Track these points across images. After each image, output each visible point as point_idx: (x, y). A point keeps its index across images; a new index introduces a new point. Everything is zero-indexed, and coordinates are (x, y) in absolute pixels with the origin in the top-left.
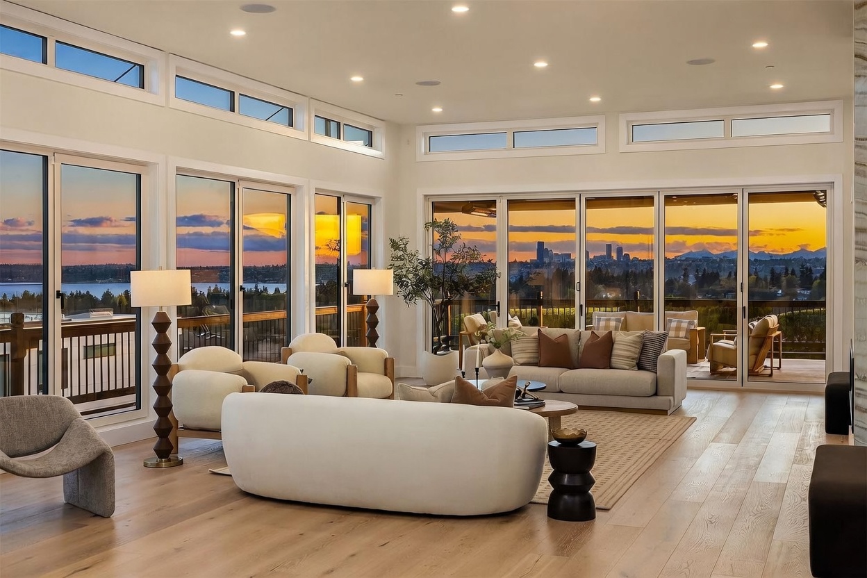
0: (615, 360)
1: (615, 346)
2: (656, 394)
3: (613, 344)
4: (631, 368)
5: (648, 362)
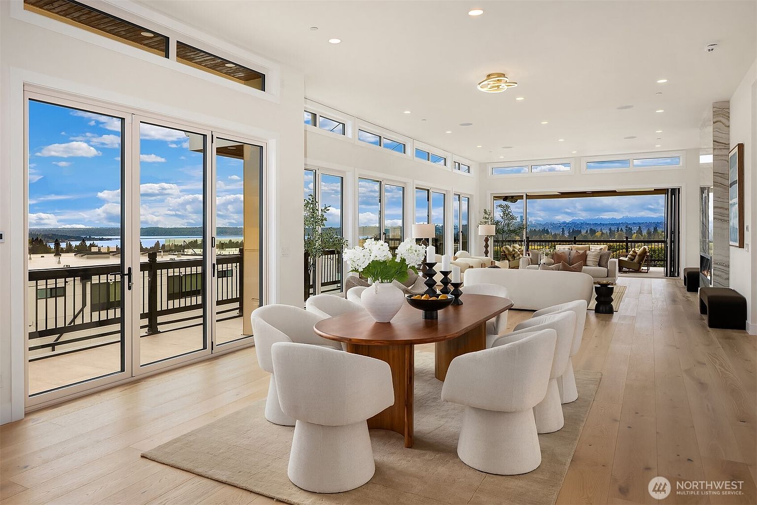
0: (588, 263)
1: (588, 257)
2: (607, 277)
3: (587, 256)
4: (596, 266)
5: (603, 263)
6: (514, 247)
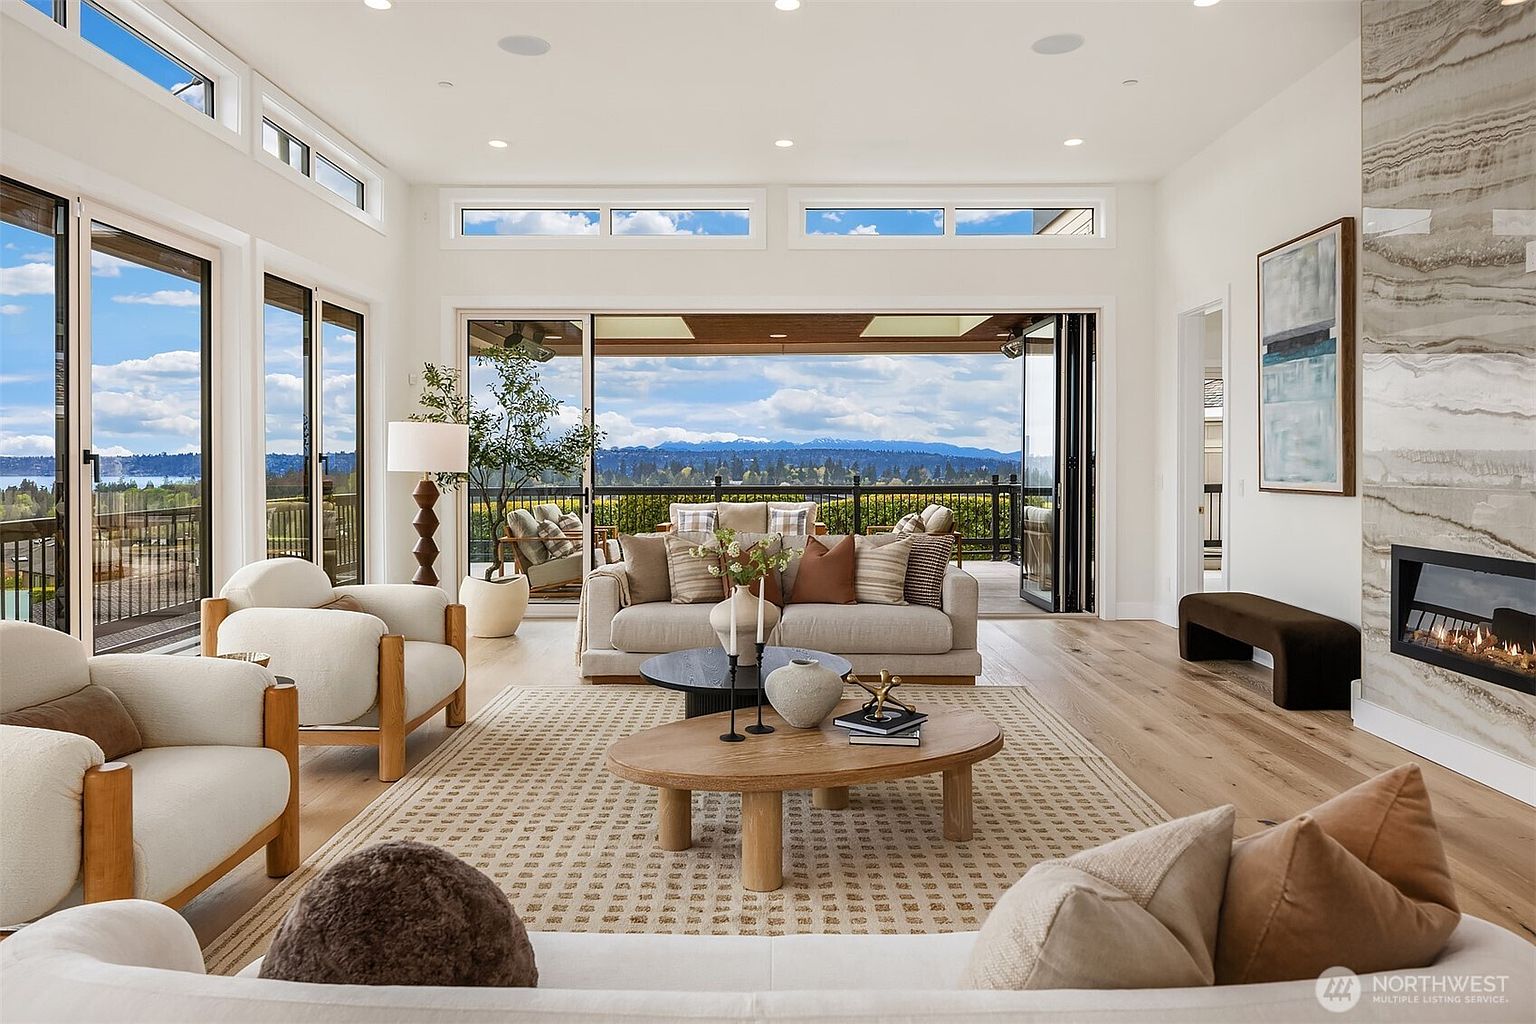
0: (865, 589)
1: (862, 563)
2: (954, 649)
3: (857, 559)
4: (895, 602)
5: (924, 588)
6: (544, 515)
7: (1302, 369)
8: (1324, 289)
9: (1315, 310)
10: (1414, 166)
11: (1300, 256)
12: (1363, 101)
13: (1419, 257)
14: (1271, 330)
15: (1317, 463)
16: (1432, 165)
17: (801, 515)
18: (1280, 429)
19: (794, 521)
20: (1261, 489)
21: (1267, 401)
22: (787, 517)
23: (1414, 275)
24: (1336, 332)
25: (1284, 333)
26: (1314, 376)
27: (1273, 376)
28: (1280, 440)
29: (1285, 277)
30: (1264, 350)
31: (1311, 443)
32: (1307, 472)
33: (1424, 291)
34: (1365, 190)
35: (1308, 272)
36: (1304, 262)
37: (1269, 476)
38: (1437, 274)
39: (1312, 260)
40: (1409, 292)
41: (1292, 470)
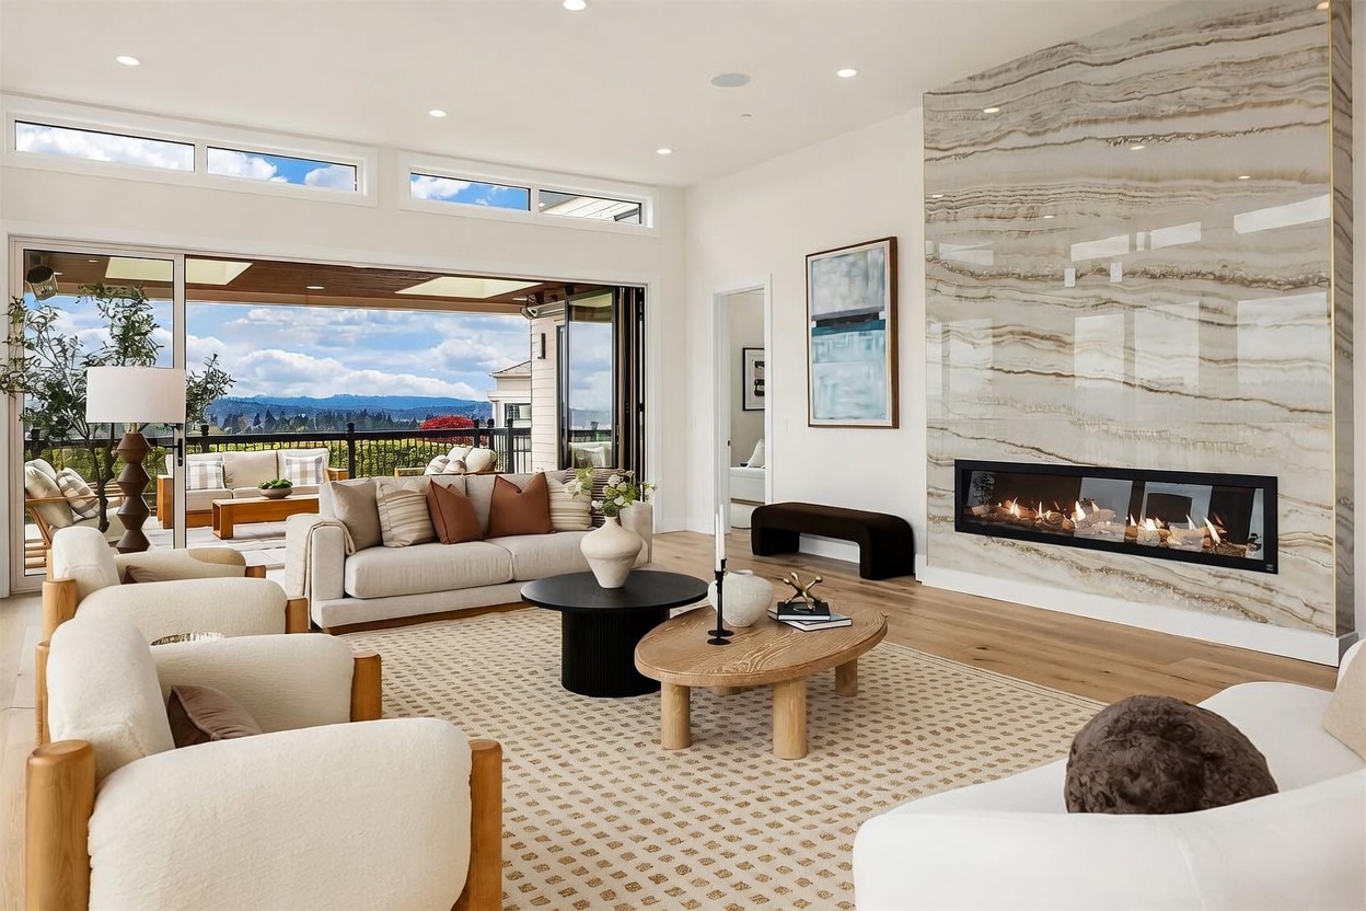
0: (559, 519)
1: (553, 496)
3: (548, 493)
7: (852, 341)
8: (873, 285)
9: (865, 299)
10: (971, 210)
11: (850, 259)
12: (926, 160)
13: (977, 272)
14: (822, 309)
15: (867, 406)
16: (990, 212)
17: (318, 461)
18: (830, 382)
19: (311, 467)
20: (810, 426)
21: (816, 361)
22: (304, 464)
23: (973, 282)
24: (885, 315)
25: (834, 313)
26: (864, 344)
27: (823, 344)
28: (829, 391)
29: (835, 272)
30: (813, 324)
31: (861, 392)
32: (856, 413)
33: (982, 293)
34: (928, 221)
35: (855, 271)
36: (853, 264)
37: (818, 416)
38: (991, 282)
39: (861, 263)
40: (969, 293)
41: (844, 410)
